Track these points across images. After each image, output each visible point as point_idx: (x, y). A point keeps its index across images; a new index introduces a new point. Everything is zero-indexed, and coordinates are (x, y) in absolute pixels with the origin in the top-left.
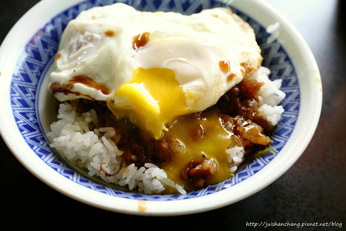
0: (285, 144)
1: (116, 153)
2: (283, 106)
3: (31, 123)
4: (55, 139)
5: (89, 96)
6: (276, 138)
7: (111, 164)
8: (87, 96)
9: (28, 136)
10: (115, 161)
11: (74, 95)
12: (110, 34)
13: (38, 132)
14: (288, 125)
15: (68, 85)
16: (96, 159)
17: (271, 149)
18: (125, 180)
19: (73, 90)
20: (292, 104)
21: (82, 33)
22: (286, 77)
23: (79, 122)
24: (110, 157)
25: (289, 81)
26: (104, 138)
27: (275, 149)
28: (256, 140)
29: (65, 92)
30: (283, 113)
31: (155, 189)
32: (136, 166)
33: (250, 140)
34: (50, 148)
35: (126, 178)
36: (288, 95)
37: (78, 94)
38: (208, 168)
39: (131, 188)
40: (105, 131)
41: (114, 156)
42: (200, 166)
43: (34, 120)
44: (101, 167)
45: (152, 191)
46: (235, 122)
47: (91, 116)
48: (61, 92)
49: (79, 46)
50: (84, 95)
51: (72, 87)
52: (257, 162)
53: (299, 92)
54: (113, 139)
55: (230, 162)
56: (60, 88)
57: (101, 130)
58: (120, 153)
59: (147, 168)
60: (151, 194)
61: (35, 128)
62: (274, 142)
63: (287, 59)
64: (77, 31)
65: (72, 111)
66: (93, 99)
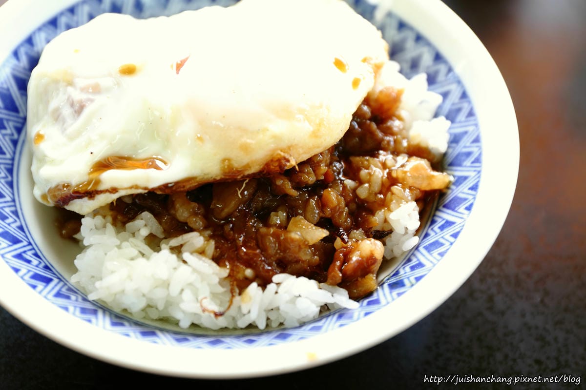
0: (479, 177)
1: (217, 274)
2: (443, 115)
3: (38, 269)
4: (98, 284)
5: (137, 187)
6: (456, 170)
7: (214, 296)
8: (131, 188)
9: (49, 293)
10: (221, 290)
11: (108, 194)
12: (129, 71)
13: (56, 281)
14: (468, 144)
15: (89, 183)
16: (187, 296)
17: (459, 191)
18: (249, 315)
19: (102, 187)
20: (459, 110)
21: (70, 83)
22: (428, 67)
23: (128, 241)
24: (209, 285)
25: (436, 73)
26: (186, 256)
27: (466, 190)
28: (429, 184)
29: (90, 196)
30: (450, 128)
31: (304, 314)
32: (259, 285)
33: (420, 188)
34: (89, 301)
35: (249, 312)
36: (445, 95)
37: (114, 190)
38: (370, 252)
39: (262, 325)
40: (182, 243)
41: (216, 280)
42: (358, 253)
43: (40, 263)
44: (201, 306)
45: (298, 320)
46: (384, 166)
47: (146, 225)
48: (80, 197)
49: (79, 109)
50: (126, 189)
51: (98, 182)
52: (444, 219)
53: (463, 86)
54: (202, 252)
55: (403, 232)
56: (75, 192)
57: (175, 242)
58: (225, 272)
59: (278, 284)
60: (298, 325)
61: (48, 275)
62: (456, 179)
63: (419, 38)
64: (56, 82)
65: (105, 227)
66: (145, 188)
